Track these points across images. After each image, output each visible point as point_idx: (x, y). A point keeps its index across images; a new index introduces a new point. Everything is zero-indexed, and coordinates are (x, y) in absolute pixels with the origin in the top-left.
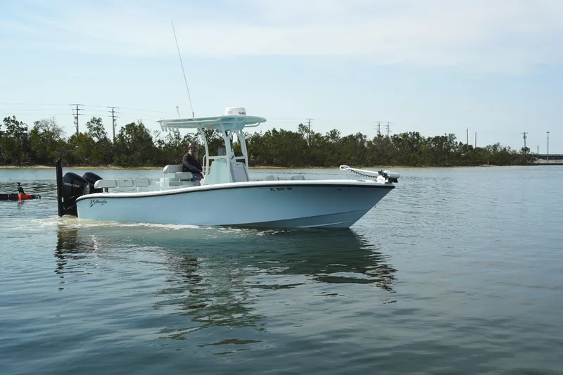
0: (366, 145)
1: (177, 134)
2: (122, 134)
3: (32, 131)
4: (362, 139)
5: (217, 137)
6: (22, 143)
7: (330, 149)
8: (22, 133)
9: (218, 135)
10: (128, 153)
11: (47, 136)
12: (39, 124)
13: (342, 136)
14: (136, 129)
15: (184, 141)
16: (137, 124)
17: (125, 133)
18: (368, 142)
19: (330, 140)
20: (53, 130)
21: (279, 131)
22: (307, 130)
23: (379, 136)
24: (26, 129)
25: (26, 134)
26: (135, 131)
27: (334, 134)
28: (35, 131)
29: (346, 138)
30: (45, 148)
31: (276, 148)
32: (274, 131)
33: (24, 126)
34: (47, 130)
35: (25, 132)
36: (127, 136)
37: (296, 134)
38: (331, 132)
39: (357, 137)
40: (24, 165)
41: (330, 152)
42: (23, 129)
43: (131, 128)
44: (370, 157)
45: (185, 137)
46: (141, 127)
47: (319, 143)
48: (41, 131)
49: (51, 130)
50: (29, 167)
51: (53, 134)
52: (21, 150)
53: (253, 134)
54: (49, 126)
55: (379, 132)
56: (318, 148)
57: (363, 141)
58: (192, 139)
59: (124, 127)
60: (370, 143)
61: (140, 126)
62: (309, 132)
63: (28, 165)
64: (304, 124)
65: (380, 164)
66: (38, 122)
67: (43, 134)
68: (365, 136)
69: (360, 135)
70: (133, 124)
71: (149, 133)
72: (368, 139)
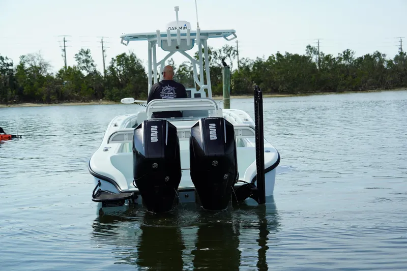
0: (385, 65)
1: (171, 63)
2: (113, 66)
3: (19, 67)
4: (380, 59)
5: (216, 65)
6: (8, 80)
7: (343, 72)
8: (7, 69)
9: (216, 62)
10: (120, 86)
11: (34, 72)
12: (25, 59)
13: (356, 56)
14: (127, 59)
15: (179, 71)
16: (128, 54)
17: (115, 65)
18: (388, 62)
19: (343, 62)
20: (40, 64)
21: (283, 54)
22: (316, 52)
23: (401, 53)
24: (12, 65)
25: (12, 70)
26: (126, 62)
27: (347, 55)
28: (21, 67)
29: (361, 58)
30: (32, 84)
31: (282, 73)
32: (279, 55)
33: (9, 62)
34: (33, 65)
35: (10, 67)
36: (118, 67)
37: (304, 57)
38: (344, 52)
39: (375, 56)
40: (11, 103)
41: (343, 75)
42: (8, 65)
43: (122, 59)
44: (391, 79)
45: (181, 66)
46: (133, 57)
47: (330, 65)
48: (27, 66)
49: (37, 65)
50: (16, 105)
51: (40, 68)
52: (7, 88)
53: (255, 59)
54: (35, 60)
55: (401, 49)
56: (328, 72)
57: (382, 61)
58: (188, 69)
59: (115, 58)
60: (390, 63)
61: (131, 56)
62: (318, 53)
63: (15, 103)
64: (312, 46)
65: (403, 86)
66: (23, 57)
67: (30, 69)
68: (384, 55)
69: (378, 54)
70: (123, 55)
71: (142, 64)
72: (387, 58)
